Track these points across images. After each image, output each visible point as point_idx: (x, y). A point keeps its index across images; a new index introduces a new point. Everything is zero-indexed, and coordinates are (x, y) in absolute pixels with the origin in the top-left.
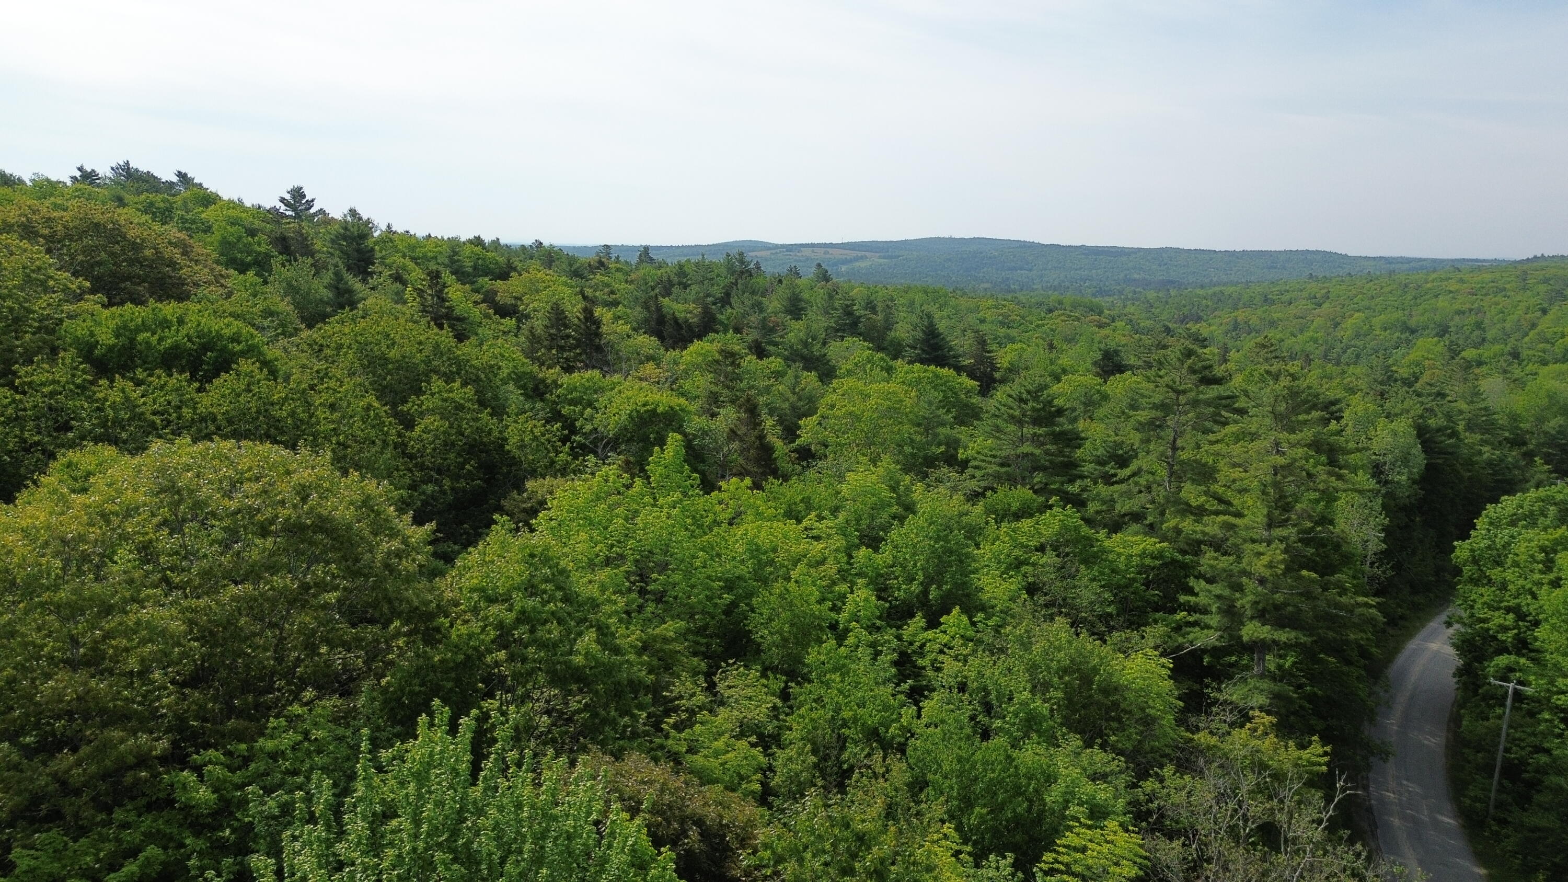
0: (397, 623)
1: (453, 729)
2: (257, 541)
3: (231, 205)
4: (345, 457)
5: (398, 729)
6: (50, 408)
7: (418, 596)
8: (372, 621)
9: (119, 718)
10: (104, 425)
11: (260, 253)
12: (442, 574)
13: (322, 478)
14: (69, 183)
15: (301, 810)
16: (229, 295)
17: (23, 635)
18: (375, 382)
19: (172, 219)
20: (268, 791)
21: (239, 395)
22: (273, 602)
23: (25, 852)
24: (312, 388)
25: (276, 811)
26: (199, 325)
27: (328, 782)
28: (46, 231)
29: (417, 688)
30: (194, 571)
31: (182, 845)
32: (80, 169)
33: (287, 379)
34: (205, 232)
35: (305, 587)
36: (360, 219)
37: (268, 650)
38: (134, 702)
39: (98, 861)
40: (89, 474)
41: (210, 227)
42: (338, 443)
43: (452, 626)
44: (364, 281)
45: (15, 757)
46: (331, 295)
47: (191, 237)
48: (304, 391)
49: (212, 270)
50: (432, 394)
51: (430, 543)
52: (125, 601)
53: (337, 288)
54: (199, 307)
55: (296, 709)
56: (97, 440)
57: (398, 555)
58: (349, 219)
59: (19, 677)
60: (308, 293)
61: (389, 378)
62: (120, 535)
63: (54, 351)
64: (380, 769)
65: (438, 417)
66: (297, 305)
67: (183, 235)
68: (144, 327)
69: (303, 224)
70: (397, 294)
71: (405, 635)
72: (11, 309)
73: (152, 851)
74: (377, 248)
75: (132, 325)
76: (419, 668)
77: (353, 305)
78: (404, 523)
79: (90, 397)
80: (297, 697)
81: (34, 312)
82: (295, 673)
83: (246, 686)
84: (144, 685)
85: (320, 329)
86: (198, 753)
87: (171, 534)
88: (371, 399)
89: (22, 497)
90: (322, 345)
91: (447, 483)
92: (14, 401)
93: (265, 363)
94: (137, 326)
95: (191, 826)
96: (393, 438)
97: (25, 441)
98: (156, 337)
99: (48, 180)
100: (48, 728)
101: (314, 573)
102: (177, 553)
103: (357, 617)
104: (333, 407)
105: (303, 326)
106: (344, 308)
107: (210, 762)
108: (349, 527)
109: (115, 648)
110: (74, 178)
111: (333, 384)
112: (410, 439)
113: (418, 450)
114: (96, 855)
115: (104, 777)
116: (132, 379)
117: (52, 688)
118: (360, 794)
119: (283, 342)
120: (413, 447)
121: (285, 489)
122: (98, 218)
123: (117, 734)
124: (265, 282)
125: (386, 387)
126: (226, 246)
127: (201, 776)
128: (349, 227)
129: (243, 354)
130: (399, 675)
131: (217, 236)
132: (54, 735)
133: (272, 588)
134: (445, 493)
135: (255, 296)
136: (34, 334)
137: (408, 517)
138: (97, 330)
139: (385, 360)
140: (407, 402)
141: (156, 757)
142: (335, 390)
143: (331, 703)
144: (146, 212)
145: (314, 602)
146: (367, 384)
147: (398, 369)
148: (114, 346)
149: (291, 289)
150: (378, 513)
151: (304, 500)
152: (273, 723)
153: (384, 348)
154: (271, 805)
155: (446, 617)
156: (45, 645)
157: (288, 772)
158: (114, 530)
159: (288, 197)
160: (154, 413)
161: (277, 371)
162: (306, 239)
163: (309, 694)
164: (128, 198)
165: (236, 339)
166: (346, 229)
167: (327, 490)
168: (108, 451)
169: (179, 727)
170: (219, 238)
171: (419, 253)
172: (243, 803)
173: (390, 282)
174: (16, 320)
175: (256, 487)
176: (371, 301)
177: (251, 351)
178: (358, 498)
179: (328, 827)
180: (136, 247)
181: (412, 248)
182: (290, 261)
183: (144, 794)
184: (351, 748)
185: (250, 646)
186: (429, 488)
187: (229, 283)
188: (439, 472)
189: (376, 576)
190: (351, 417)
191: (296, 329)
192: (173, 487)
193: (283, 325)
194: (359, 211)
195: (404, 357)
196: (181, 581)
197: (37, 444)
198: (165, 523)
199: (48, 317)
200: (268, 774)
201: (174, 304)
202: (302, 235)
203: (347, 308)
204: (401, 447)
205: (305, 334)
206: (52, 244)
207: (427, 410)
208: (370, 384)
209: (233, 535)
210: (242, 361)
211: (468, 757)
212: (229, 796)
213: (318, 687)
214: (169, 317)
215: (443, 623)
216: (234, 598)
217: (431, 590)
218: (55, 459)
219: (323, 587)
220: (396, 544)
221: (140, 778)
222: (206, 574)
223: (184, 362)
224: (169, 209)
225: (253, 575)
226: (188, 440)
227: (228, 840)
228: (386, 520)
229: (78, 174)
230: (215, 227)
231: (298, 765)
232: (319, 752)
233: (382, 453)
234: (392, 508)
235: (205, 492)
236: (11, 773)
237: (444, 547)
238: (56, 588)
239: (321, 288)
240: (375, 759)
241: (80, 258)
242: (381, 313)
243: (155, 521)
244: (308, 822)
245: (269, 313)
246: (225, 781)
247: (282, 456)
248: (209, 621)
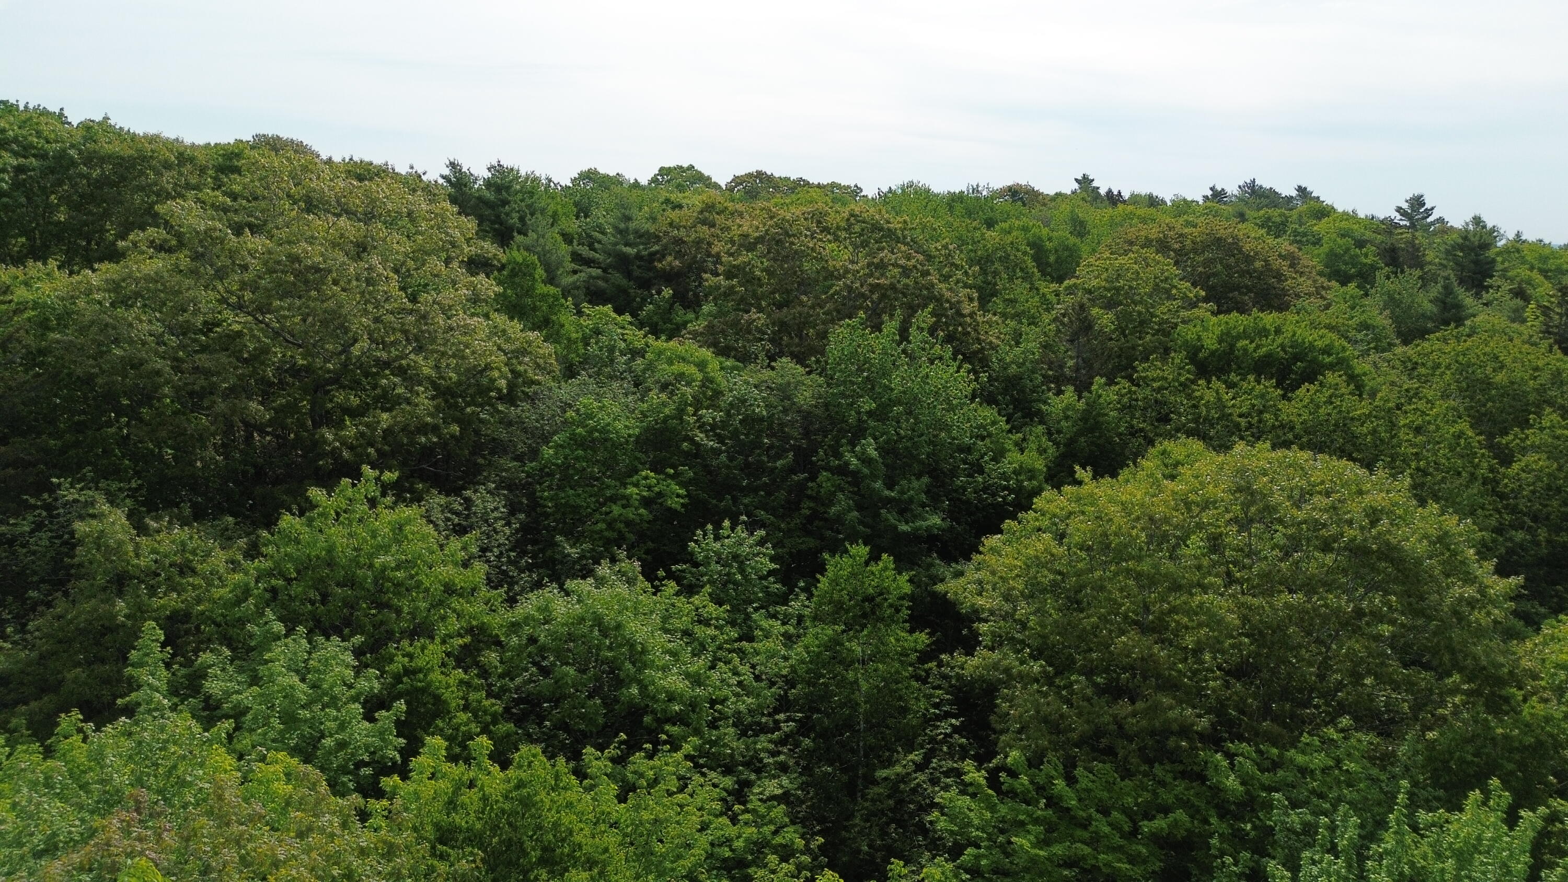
0: (1456, 677)
1: (1512, 819)
2: (1316, 554)
3: (1346, 216)
4: (1422, 485)
5: (1441, 793)
6: (1156, 401)
7: (1487, 655)
8: (1426, 667)
9: (1170, 686)
10: (1196, 421)
11: (1365, 265)
12: (1522, 638)
13: (1396, 504)
14: (1201, 202)
15: (1323, 836)
16: (1327, 307)
17: (1110, 592)
18: (1472, 407)
19: (1285, 232)
20: (1294, 805)
21: (1318, 407)
22: (1325, 619)
23: (1086, 773)
24: (1399, 407)
25: (1298, 827)
26: (1294, 335)
27: (1355, 820)
28: (1177, 246)
29: (1469, 758)
30: (1255, 570)
31: (1206, 821)
32: (1211, 189)
33: (1373, 394)
34: (1314, 244)
35: (1359, 613)
36: (1484, 227)
37: (1312, 666)
38: (1185, 676)
39: (1137, 804)
40: (1177, 464)
41: (1320, 239)
42: (1418, 469)
43: (1525, 700)
44: (1478, 296)
45: (1089, 692)
46: (1435, 310)
47: (1300, 249)
48: (1390, 409)
49: (1315, 281)
50: (1542, 429)
51: (1512, 599)
52: (1192, 586)
53: (1444, 303)
54: (1297, 318)
55: (1331, 732)
56: (1190, 433)
57: (1472, 603)
58: (1471, 227)
59: (1101, 626)
60: (1410, 307)
61: (1490, 404)
62: (1197, 523)
63: (1167, 351)
64: (1415, 829)
65: (1544, 456)
66: (1396, 319)
67: (1293, 248)
68: (1245, 335)
69: (1417, 234)
70: (1516, 311)
71: (1464, 692)
72: (1140, 313)
73: (1180, 815)
74: (1499, 259)
75: (1234, 333)
76: (1475, 737)
77: (1459, 322)
78: (1485, 571)
79: (1189, 395)
80: (1333, 721)
81: (1156, 316)
82: (1336, 695)
83: (1285, 694)
84: (1195, 663)
85: (1417, 345)
86: (1232, 742)
87: (1239, 532)
88: (1464, 426)
89: (1124, 474)
90: (1416, 363)
91: (1543, 534)
92: (1130, 392)
93: (1352, 378)
94: (1239, 333)
95: (1217, 806)
96: (1483, 471)
97: (1132, 427)
98: (1254, 345)
99: (1185, 200)
100: (1114, 675)
101: (1371, 602)
102: (1242, 550)
103: (1412, 660)
104: (1418, 430)
105: (1398, 342)
106: (1449, 324)
107: (1242, 755)
108: (1419, 562)
109: (1177, 622)
110: (1206, 197)
111: (1421, 405)
112: (1505, 476)
113: (1512, 490)
114: (1136, 799)
115: (1153, 733)
116: (1225, 382)
117: (1124, 643)
118: (1389, 846)
119: (1373, 356)
120: (1506, 486)
121: (1355, 509)
122: (1222, 233)
123: (1166, 700)
124: (1366, 295)
125: (1485, 415)
126: (1333, 258)
127: (1232, 764)
128: (1470, 236)
129: (1331, 367)
130: (1450, 735)
131: (1325, 249)
132: (1118, 683)
133: (1326, 606)
134: (1538, 544)
135: (1353, 308)
136: (1153, 335)
137: (1490, 565)
138: (1204, 335)
139: (1487, 384)
140: (1507, 434)
141: (1197, 733)
142: (1423, 412)
143: (1366, 738)
144: (1262, 226)
145: (1368, 630)
146: (1461, 409)
147: (1502, 396)
148: (1217, 350)
149: (1392, 302)
150: (1454, 554)
151: (1374, 523)
152: (1305, 738)
153: (1489, 370)
154: (1295, 818)
155: (1520, 688)
156: (1124, 604)
157: (1313, 792)
158: (1192, 517)
159: (1405, 206)
160: (1240, 416)
161: (1363, 386)
162: (1418, 250)
163: (1345, 721)
164: (1250, 213)
165: (1327, 351)
166: (1465, 238)
167: (1400, 517)
168: (1197, 445)
169: (1219, 710)
170: (1327, 250)
171: (1551, 264)
172: (1268, 806)
173: (1508, 297)
174: (1142, 323)
175: (1325, 502)
176: (1482, 318)
177: (1341, 364)
178: (1433, 532)
179: (1349, 867)
180: (1249, 259)
181: (1544, 259)
182: (1396, 273)
183: (1181, 762)
184: (1386, 793)
185: (1295, 657)
186: (1519, 536)
187: (1330, 295)
188: (1535, 519)
189: (1442, 620)
190: (1438, 443)
191: (1390, 344)
192: (1249, 488)
193: (1377, 339)
194: (1484, 218)
195: (1512, 383)
196: (1242, 577)
197: (1142, 430)
198: (1235, 520)
199: (1167, 321)
200: (1294, 787)
201: (1275, 314)
202: (1414, 246)
203: (1453, 325)
204: (1491, 484)
205: (1400, 350)
206: (1180, 258)
207: (1533, 446)
208: (1466, 409)
209: (1294, 544)
210: (1329, 374)
211: (1526, 858)
212: (1255, 793)
213: (1356, 719)
214: (1268, 327)
215: (1514, 695)
216: (1287, 606)
217: (1505, 653)
218: (1153, 446)
219: (1378, 617)
220: (1470, 591)
221: (1181, 747)
222: (1265, 576)
223: (1274, 370)
224: (1284, 224)
225: (1309, 587)
226: (1268, 445)
227: (1248, 834)
228: (1463, 563)
229: (1209, 193)
230: (1326, 239)
231: (1325, 789)
232: (1349, 785)
233: (1467, 487)
234: (1472, 551)
235: (1277, 498)
236: (1085, 704)
237: (1527, 606)
238: (1139, 559)
239: (1425, 302)
240: (1411, 815)
241: (1200, 269)
242: (1493, 332)
243: (1228, 516)
244: (1328, 852)
245: (1364, 326)
246: (1253, 778)
247: (1356, 474)
248: (1261, 621)
